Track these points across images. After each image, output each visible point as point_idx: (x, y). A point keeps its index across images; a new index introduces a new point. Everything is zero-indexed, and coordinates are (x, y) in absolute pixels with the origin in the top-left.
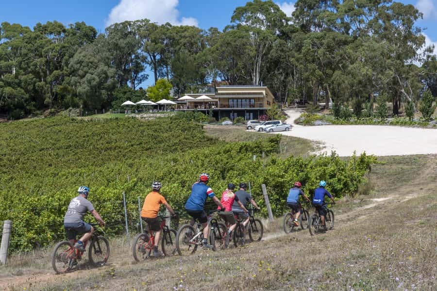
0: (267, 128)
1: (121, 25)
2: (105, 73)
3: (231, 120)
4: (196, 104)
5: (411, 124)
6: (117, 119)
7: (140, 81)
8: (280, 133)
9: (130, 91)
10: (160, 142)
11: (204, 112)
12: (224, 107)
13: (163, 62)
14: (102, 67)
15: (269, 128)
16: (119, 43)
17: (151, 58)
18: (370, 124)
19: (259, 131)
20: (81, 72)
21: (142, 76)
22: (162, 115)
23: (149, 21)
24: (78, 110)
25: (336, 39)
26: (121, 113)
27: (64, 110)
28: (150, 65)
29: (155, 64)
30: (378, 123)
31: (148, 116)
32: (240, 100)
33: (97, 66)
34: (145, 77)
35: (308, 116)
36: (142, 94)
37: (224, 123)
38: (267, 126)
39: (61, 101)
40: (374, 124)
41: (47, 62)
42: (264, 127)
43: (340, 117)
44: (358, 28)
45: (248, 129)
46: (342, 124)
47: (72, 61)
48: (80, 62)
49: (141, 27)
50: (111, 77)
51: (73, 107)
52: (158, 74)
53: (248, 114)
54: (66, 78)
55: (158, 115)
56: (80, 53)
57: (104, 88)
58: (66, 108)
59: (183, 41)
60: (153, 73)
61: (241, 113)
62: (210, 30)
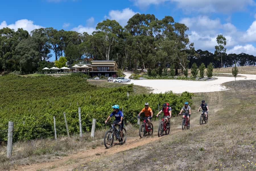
0: (119, 81)
1: (39, 30)
2: (34, 54)
3: (98, 77)
4: (81, 69)
5: (187, 79)
6: (42, 76)
7: (48, 58)
8: (125, 83)
9: (46, 63)
10: (68, 88)
11: (85, 73)
12: (95, 71)
13: (60, 48)
14: (32, 51)
15: (120, 81)
16: (41, 39)
17: (54, 47)
18: (167, 79)
19: (115, 82)
20: (22, 53)
21: (49, 55)
22: (64, 75)
23: (53, 28)
24: (19, 72)
25: (149, 39)
26: (42, 73)
27: (11, 72)
28: (53, 50)
29: (56, 50)
30: (171, 79)
31: (57, 75)
32: (102, 68)
33: (30, 50)
34: (51, 56)
35: (135, 75)
36: (52, 65)
37: (95, 78)
38: (119, 80)
39: (10, 68)
40: (169, 79)
41: (3, 48)
42: (117, 80)
43: (151, 75)
44: (159, 34)
45: (108, 81)
46: (152, 79)
47: (17, 48)
48: (21, 48)
49: (49, 31)
50: (37, 56)
51: (17, 71)
52: (57, 54)
53: (106, 74)
54: (14, 56)
55: (62, 75)
56: (21, 43)
57: (33, 61)
58: (13, 71)
59: (70, 38)
60: (55, 54)
61: (103, 74)
62: (84, 33)
